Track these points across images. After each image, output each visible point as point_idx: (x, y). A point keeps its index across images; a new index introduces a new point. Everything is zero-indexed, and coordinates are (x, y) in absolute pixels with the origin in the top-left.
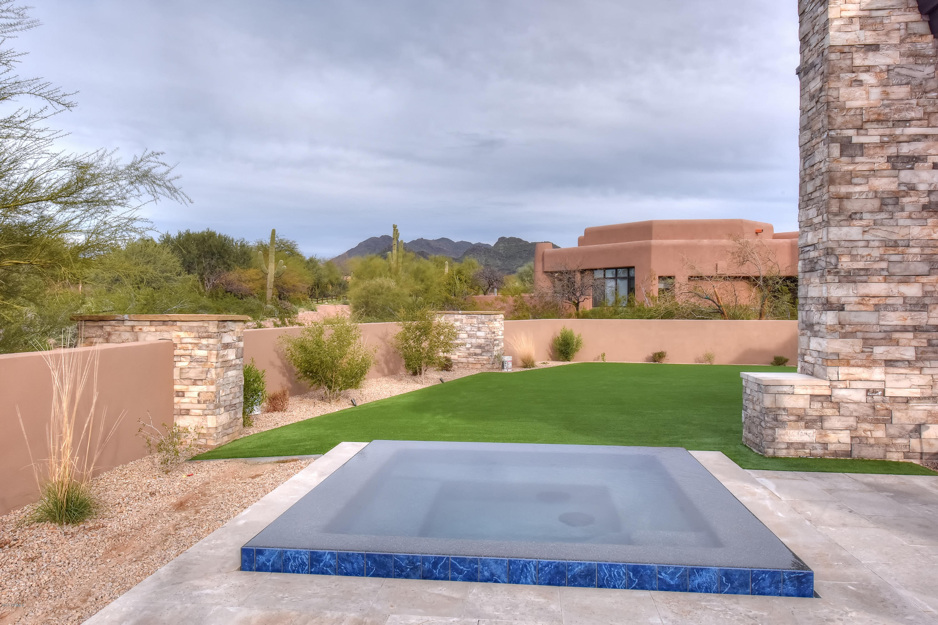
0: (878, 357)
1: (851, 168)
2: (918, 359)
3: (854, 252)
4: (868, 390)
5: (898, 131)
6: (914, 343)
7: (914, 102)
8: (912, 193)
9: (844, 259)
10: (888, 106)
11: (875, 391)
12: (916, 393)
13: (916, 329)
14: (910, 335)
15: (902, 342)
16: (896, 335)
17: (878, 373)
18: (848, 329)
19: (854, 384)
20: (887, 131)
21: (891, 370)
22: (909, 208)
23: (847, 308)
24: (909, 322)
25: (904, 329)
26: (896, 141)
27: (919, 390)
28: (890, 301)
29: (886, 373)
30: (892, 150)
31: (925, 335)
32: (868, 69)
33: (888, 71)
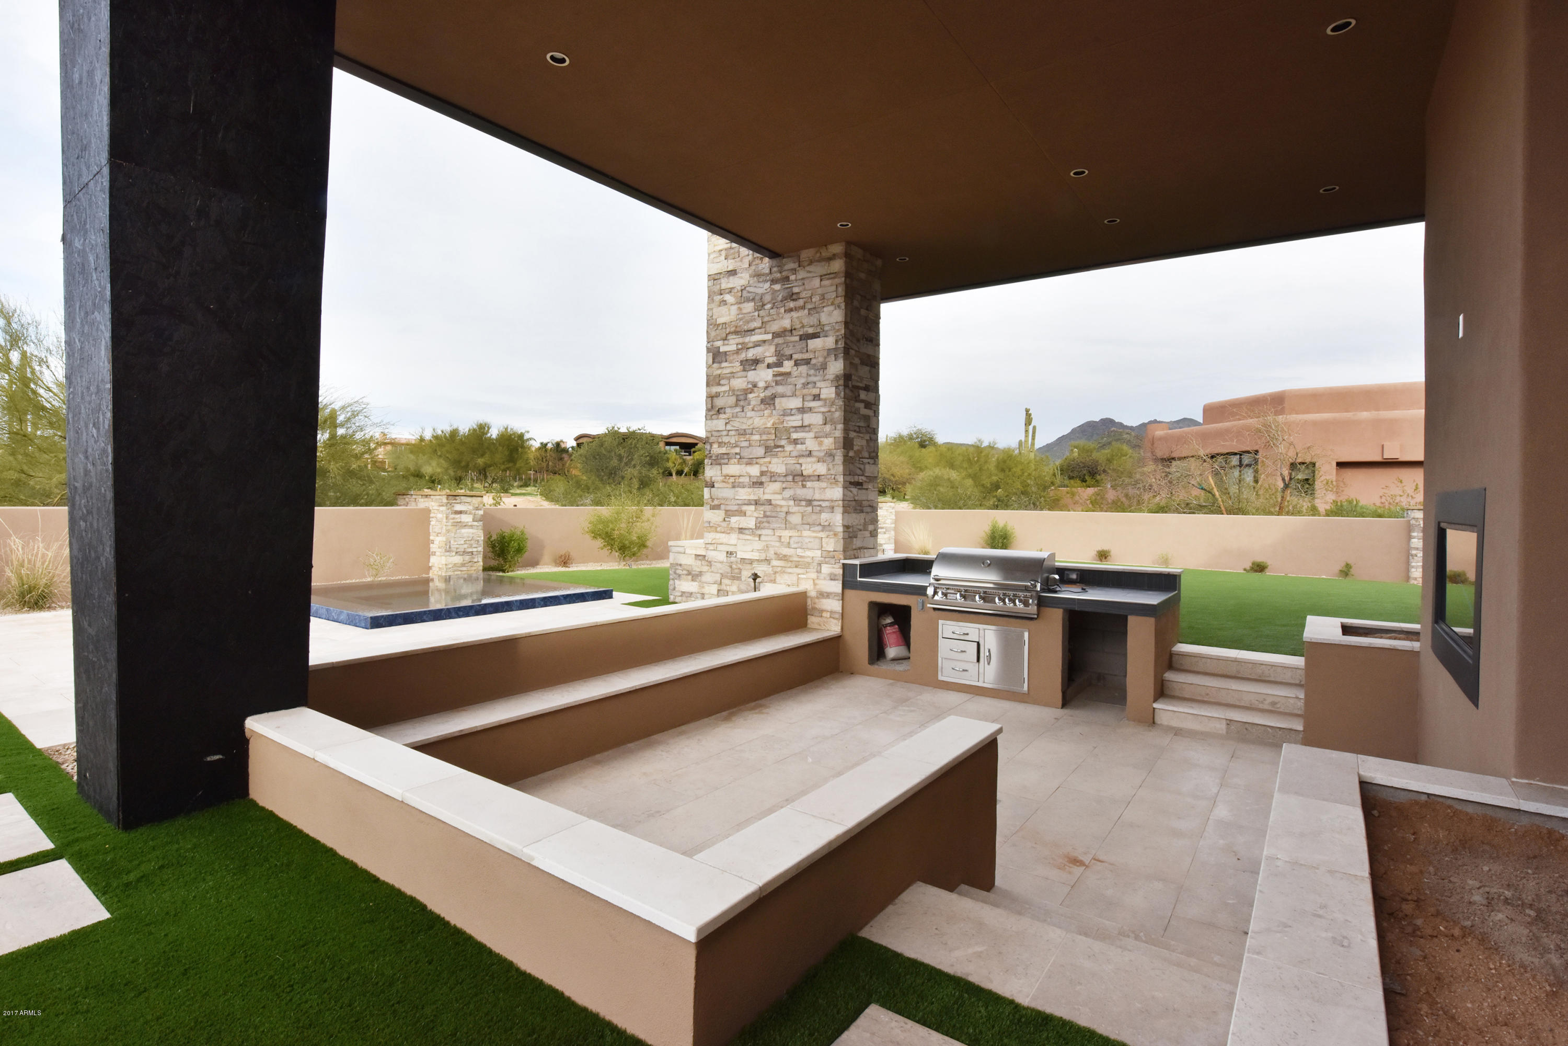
0: (733, 525)
1: (719, 372)
2: (757, 528)
3: (720, 440)
4: (727, 552)
5: (747, 339)
6: (756, 514)
7: (756, 314)
8: (755, 389)
9: (715, 446)
10: (741, 319)
11: (731, 553)
12: (755, 556)
13: (756, 503)
14: (752, 508)
15: (748, 513)
16: (744, 508)
17: (733, 538)
18: (716, 502)
19: (720, 547)
20: (741, 340)
21: (741, 536)
22: (753, 403)
23: (716, 485)
24: (753, 497)
25: (749, 503)
26: (745, 347)
27: (757, 554)
28: (741, 480)
29: (739, 539)
30: (743, 356)
31: (762, 508)
32: (730, 291)
33: (742, 290)
